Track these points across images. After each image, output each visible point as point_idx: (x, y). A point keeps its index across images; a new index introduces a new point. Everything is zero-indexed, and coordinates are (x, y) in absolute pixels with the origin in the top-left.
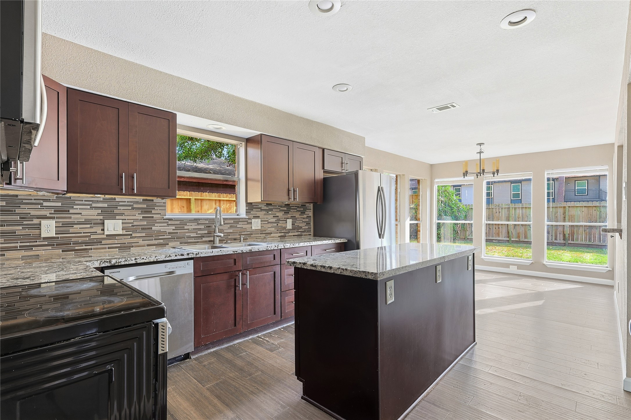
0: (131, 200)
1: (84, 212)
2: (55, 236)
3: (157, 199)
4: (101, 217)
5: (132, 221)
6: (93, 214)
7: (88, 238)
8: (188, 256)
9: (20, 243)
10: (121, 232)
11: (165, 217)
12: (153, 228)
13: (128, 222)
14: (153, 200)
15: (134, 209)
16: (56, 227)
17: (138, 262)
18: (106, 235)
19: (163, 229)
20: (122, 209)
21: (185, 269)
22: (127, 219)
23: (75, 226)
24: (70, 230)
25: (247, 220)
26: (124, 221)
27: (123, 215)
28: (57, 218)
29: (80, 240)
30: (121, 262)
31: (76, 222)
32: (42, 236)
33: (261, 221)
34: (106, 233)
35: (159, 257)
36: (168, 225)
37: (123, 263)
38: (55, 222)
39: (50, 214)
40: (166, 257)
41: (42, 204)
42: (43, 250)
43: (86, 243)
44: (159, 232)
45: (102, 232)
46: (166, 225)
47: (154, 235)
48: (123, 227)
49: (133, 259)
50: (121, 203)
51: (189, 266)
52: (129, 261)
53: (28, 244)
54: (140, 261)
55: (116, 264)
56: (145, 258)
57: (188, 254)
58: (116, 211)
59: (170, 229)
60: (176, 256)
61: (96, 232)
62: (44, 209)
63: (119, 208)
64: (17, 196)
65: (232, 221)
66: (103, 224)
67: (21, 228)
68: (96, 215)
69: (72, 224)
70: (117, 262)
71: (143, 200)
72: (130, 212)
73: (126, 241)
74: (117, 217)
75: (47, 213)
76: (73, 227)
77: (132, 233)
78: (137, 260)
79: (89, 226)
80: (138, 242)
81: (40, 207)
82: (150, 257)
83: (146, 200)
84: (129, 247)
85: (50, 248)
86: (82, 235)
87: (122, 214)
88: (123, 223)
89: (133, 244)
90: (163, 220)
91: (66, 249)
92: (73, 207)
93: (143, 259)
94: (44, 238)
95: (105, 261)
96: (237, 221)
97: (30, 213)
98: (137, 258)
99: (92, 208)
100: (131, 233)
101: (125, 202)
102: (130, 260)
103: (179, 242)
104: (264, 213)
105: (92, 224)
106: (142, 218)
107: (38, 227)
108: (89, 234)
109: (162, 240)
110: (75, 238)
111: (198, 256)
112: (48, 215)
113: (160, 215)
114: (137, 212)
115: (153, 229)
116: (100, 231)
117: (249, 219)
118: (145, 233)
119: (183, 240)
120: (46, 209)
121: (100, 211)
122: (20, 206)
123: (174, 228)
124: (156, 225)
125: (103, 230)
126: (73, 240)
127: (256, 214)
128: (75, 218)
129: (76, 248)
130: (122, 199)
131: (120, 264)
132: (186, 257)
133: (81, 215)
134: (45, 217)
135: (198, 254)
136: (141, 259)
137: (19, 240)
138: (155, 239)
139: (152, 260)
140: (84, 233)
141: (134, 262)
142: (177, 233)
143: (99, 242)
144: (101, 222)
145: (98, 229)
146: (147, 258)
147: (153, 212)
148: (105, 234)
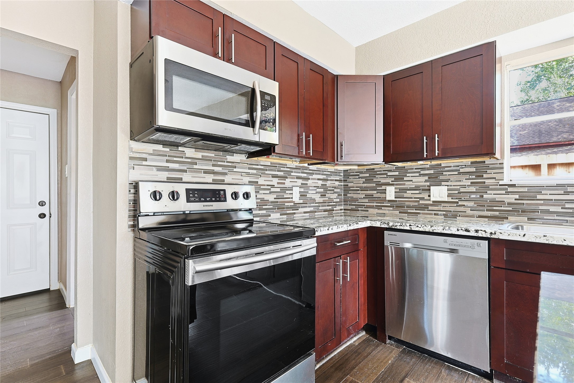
0: (457, 164)
1: (414, 179)
2: (394, 199)
3: (490, 160)
4: (428, 184)
5: (459, 187)
6: (421, 181)
7: (417, 203)
8: (476, 233)
9: (376, 203)
10: (446, 199)
11: (501, 183)
12: (484, 196)
13: (453, 189)
14: (484, 162)
15: (461, 174)
16: (395, 192)
17: (413, 229)
18: (433, 201)
19: (498, 198)
20: (448, 175)
21: (473, 250)
22: (453, 186)
23: (408, 192)
24: (405, 195)
26: (450, 187)
27: (449, 181)
28: (397, 185)
29: (412, 204)
30: (397, 225)
31: (409, 188)
32: (387, 199)
34: (433, 199)
35: (436, 228)
36: (508, 193)
37: (398, 227)
38: (395, 188)
39: (392, 181)
40: (444, 230)
41: (387, 174)
42: (388, 210)
43: (417, 208)
44: (493, 201)
45: (428, 198)
46: (504, 192)
47: (486, 205)
48: (448, 194)
49: (408, 225)
50: (447, 169)
51: (479, 247)
52: (404, 227)
53: (379, 204)
54: (414, 228)
55: (393, 227)
56: (420, 226)
57: (477, 231)
58: (441, 177)
59: (511, 198)
60: (458, 230)
61: (424, 198)
62: (388, 177)
63: (445, 173)
64: (374, 169)
66: (430, 190)
67: (375, 192)
68: (424, 182)
69: (405, 190)
70: (393, 225)
71: (472, 163)
72: (456, 177)
73: (452, 209)
74: (443, 183)
75: (389, 180)
76: (406, 192)
77: (459, 200)
78: (411, 227)
79: (417, 192)
80: (466, 212)
81: (386, 177)
82: (425, 226)
83: (476, 162)
84: (455, 216)
85: (391, 209)
86: (413, 199)
87: (447, 181)
88: (448, 190)
89: (460, 213)
90: (498, 186)
91: (402, 211)
92: (406, 175)
93: (418, 226)
94: (389, 201)
95: (384, 223)
97: (380, 182)
98: (411, 224)
99: (421, 175)
100: (457, 200)
101: (451, 167)
102: (405, 225)
103: (526, 217)
105: (420, 190)
106: (470, 184)
107: (384, 192)
108: (418, 200)
109: (498, 212)
110: (408, 202)
111: (493, 236)
112: (391, 183)
113: (495, 180)
114: (463, 177)
115: (484, 198)
116: (426, 197)
118: (473, 202)
119: (532, 215)
120: (389, 177)
121: (427, 178)
122: (375, 177)
123: (517, 197)
124: (489, 192)
125: (429, 196)
126: (407, 203)
128: (408, 185)
129: (409, 211)
130: (448, 164)
131: (396, 228)
132: (472, 234)
133: (412, 182)
134: (388, 184)
135: (495, 233)
136: (416, 226)
137: (375, 201)
138: (487, 210)
139: (427, 230)
140: (414, 198)
141: (408, 228)
142: (523, 204)
143: (426, 207)
144: (427, 188)
145: (425, 195)
146: (422, 226)
147: (485, 176)
148: (431, 200)
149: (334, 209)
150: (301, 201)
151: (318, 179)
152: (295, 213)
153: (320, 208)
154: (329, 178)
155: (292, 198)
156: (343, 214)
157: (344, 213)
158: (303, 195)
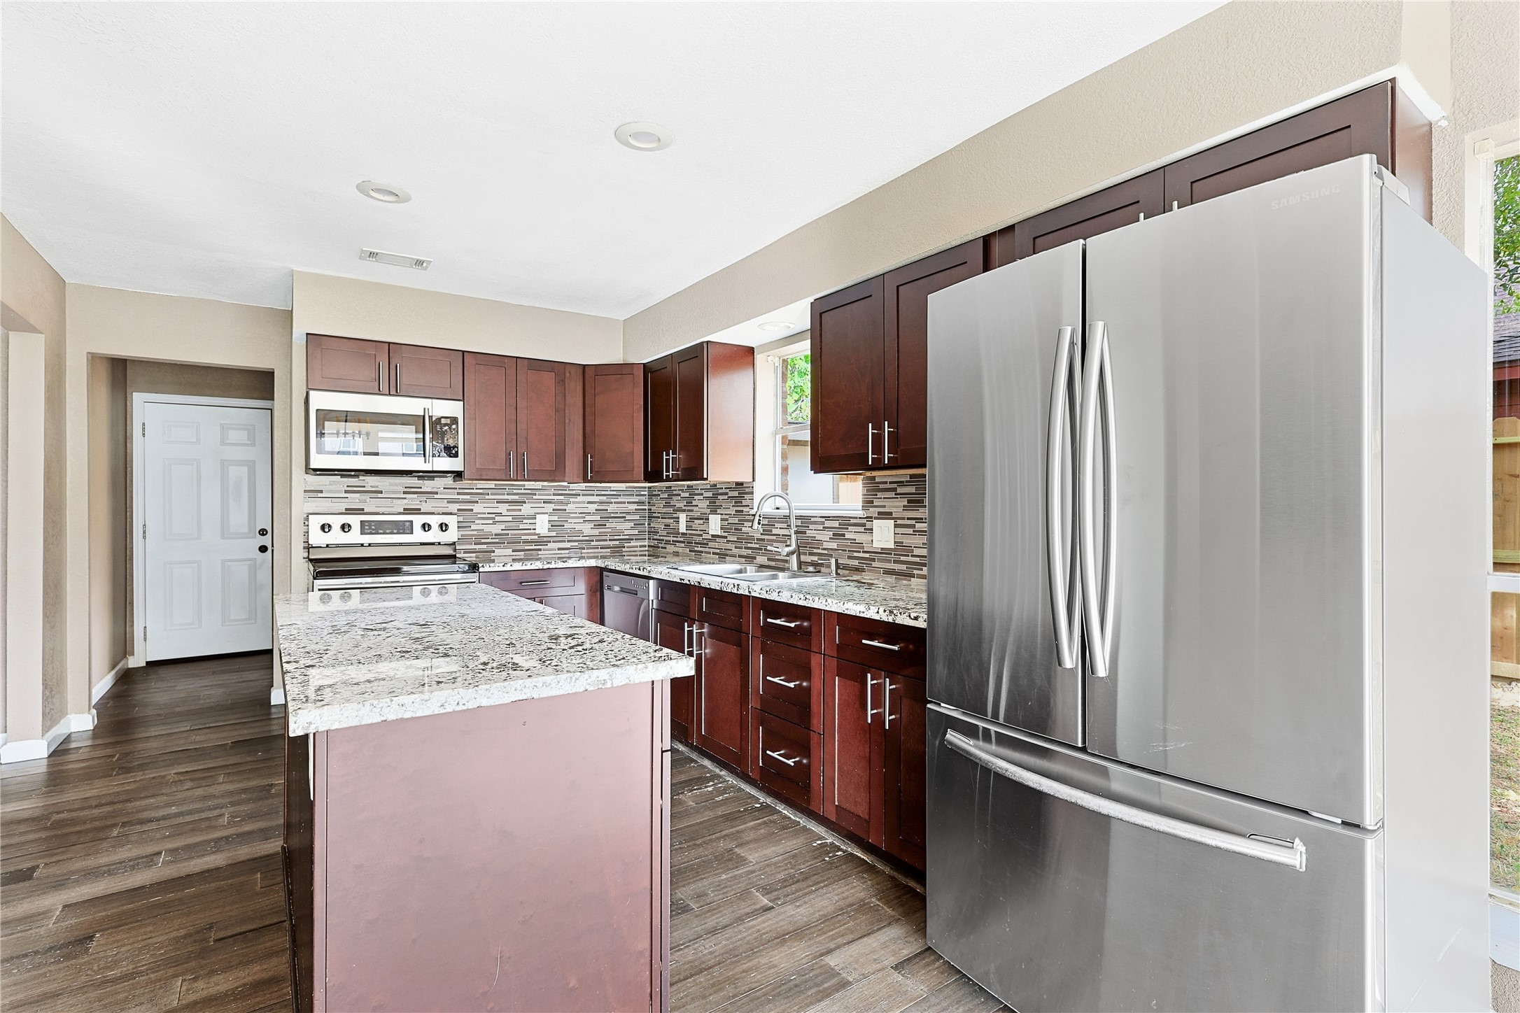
5: (728, 517)
10: (719, 532)
13: (725, 519)
14: (743, 484)
15: (729, 499)
20: (721, 499)
22: (725, 515)
25: (864, 521)
26: (722, 517)
27: (722, 507)
33: (896, 526)
38: (686, 516)
44: (748, 536)
48: (721, 526)
58: (717, 503)
63: (719, 497)
65: (836, 524)
72: (726, 503)
74: (718, 511)
77: (727, 534)
88: (721, 520)
96: (846, 522)
104: (902, 504)
106: (734, 513)
114: (730, 504)
115: (743, 532)
117: (870, 518)
124: (745, 524)
127: (884, 506)
142: (764, 540)
147: (744, 502)
149: (626, 545)
150: (554, 534)
151: (589, 503)
152: (540, 550)
153: (592, 543)
154: (613, 500)
155: (535, 529)
156: (647, 553)
157: (648, 551)
158: (553, 526)
